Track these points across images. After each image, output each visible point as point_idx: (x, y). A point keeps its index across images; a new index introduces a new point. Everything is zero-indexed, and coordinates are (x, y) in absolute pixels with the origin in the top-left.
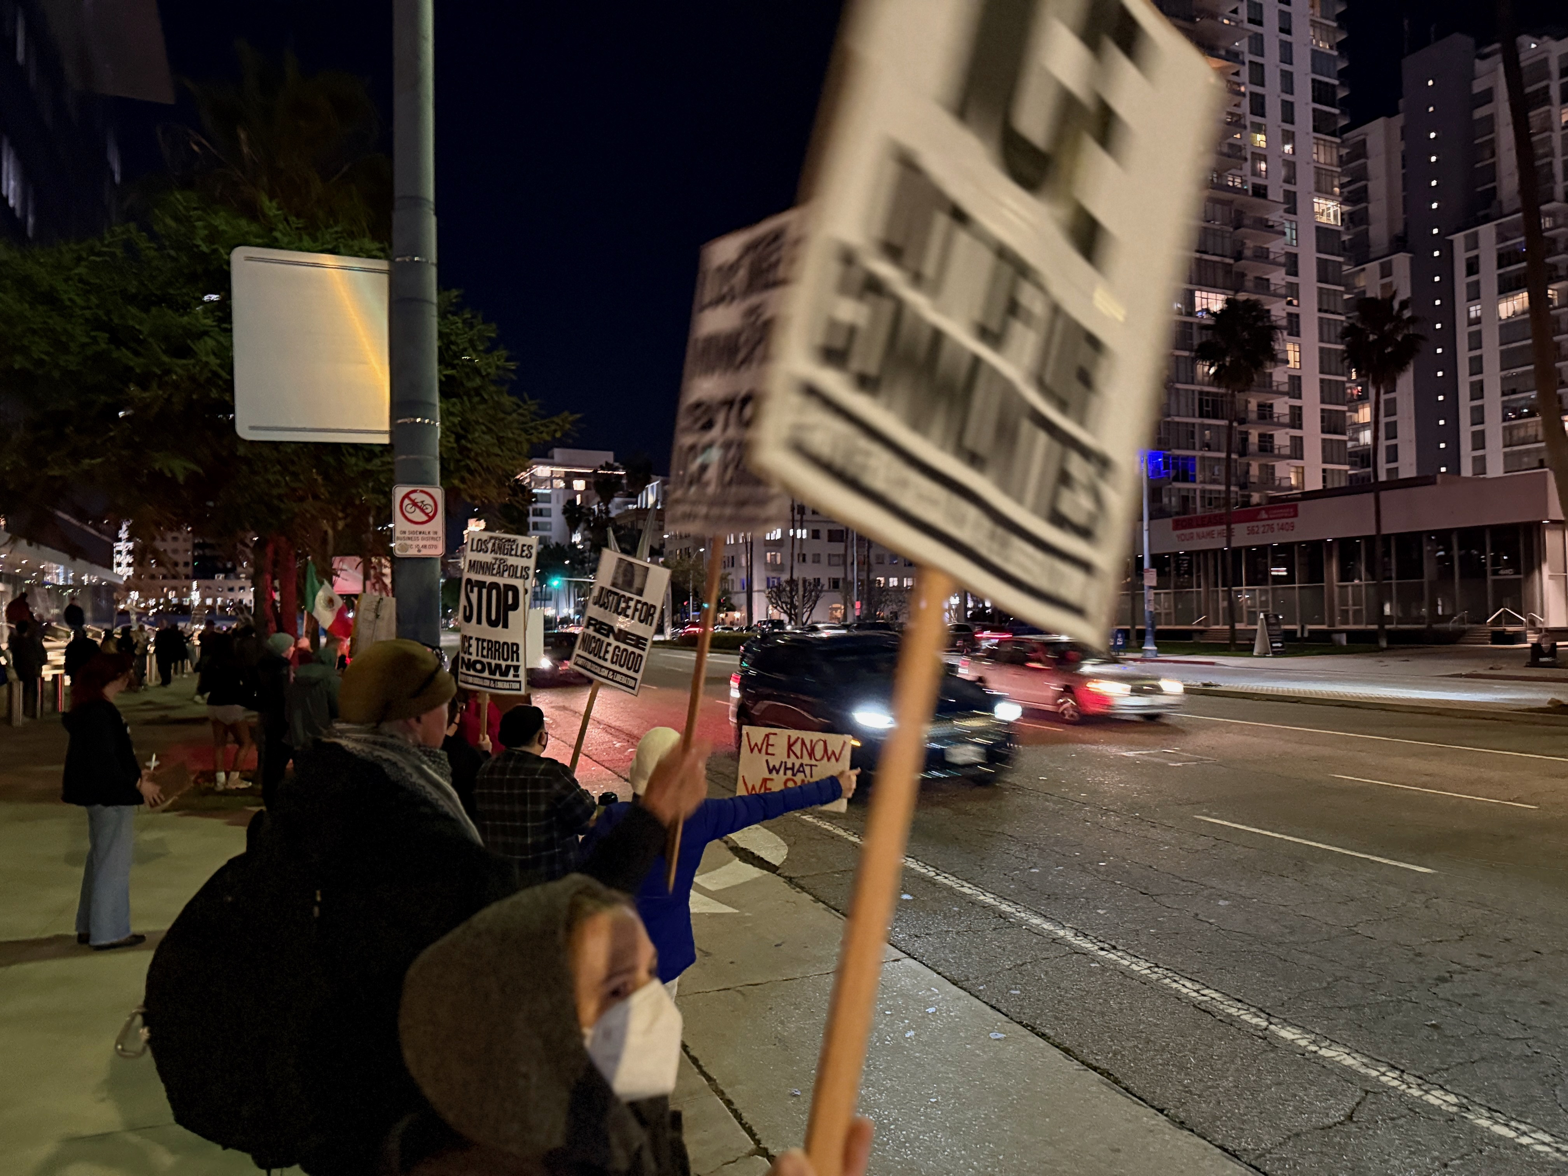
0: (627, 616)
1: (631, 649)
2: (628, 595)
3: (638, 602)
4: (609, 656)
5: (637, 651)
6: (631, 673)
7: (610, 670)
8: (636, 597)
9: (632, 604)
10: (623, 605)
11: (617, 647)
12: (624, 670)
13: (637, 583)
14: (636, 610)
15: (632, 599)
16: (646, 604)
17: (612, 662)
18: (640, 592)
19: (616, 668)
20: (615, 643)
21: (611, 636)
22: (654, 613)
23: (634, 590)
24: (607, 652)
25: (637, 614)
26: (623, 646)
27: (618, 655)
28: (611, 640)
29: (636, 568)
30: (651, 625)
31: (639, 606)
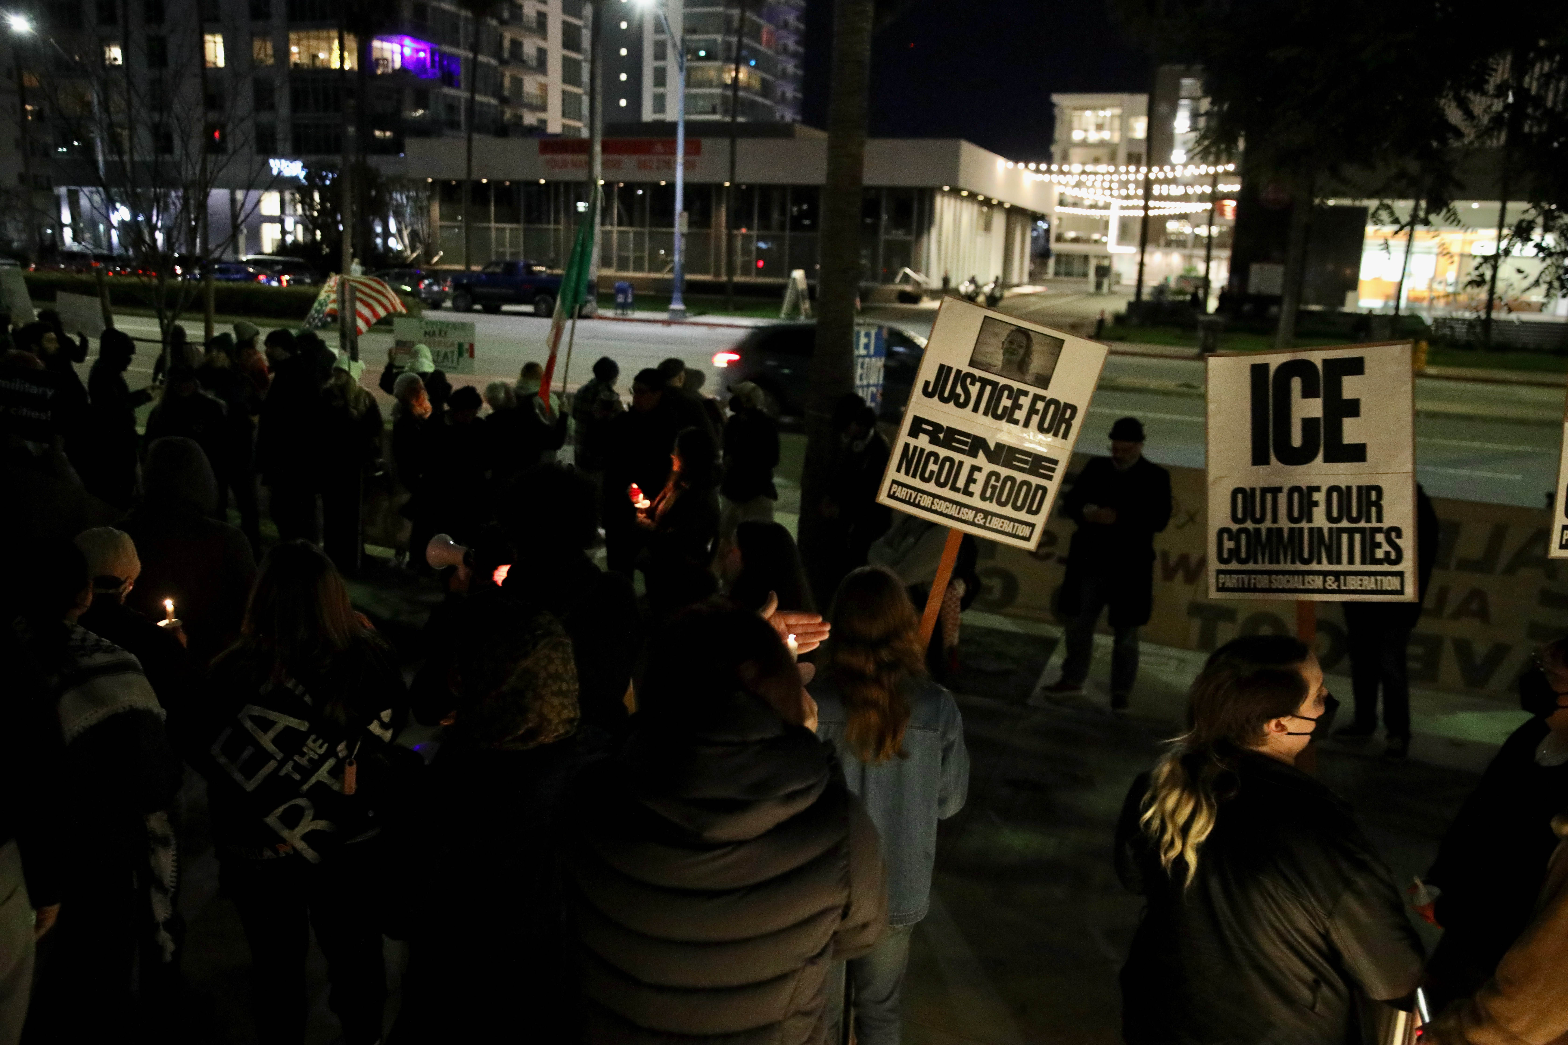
0: (1016, 422)
1: (1020, 477)
2: (1016, 385)
3: (1037, 398)
4: (976, 488)
5: (1035, 480)
6: (1023, 516)
7: (978, 510)
8: (1033, 390)
9: (1025, 401)
10: (1006, 402)
11: (992, 474)
12: (1008, 511)
13: (1037, 364)
14: (1032, 411)
15: (1026, 394)
16: (1056, 402)
17: (983, 498)
18: (1043, 381)
19: (993, 507)
20: (989, 467)
21: (981, 454)
22: (1073, 416)
23: (1029, 378)
24: (971, 480)
25: (1035, 419)
26: (1004, 472)
27: (994, 487)
28: (981, 460)
29: (1035, 339)
30: (1065, 437)
31: (1040, 405)
